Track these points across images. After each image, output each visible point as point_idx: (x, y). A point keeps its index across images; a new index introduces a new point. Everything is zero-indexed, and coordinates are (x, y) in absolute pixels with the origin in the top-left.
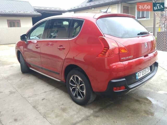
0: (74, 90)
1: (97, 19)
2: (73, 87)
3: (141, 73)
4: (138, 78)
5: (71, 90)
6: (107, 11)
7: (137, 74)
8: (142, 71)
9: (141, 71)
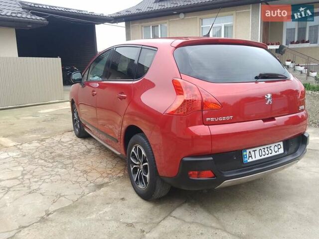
0: (135, 170)
1: (176, 48)
2: (135, 166)
3: (257, 152)
4: (249, 161)
5: (132, 169)
6: (209, 33)
7: (246, 153)
8: (261, 148)
9: (258, 149)
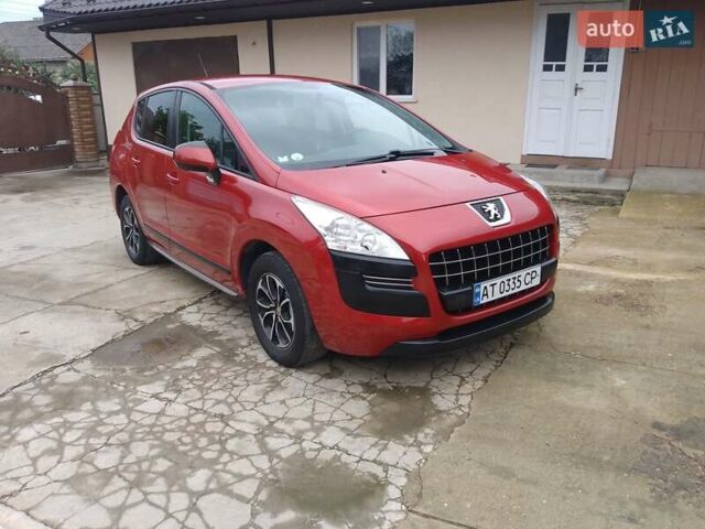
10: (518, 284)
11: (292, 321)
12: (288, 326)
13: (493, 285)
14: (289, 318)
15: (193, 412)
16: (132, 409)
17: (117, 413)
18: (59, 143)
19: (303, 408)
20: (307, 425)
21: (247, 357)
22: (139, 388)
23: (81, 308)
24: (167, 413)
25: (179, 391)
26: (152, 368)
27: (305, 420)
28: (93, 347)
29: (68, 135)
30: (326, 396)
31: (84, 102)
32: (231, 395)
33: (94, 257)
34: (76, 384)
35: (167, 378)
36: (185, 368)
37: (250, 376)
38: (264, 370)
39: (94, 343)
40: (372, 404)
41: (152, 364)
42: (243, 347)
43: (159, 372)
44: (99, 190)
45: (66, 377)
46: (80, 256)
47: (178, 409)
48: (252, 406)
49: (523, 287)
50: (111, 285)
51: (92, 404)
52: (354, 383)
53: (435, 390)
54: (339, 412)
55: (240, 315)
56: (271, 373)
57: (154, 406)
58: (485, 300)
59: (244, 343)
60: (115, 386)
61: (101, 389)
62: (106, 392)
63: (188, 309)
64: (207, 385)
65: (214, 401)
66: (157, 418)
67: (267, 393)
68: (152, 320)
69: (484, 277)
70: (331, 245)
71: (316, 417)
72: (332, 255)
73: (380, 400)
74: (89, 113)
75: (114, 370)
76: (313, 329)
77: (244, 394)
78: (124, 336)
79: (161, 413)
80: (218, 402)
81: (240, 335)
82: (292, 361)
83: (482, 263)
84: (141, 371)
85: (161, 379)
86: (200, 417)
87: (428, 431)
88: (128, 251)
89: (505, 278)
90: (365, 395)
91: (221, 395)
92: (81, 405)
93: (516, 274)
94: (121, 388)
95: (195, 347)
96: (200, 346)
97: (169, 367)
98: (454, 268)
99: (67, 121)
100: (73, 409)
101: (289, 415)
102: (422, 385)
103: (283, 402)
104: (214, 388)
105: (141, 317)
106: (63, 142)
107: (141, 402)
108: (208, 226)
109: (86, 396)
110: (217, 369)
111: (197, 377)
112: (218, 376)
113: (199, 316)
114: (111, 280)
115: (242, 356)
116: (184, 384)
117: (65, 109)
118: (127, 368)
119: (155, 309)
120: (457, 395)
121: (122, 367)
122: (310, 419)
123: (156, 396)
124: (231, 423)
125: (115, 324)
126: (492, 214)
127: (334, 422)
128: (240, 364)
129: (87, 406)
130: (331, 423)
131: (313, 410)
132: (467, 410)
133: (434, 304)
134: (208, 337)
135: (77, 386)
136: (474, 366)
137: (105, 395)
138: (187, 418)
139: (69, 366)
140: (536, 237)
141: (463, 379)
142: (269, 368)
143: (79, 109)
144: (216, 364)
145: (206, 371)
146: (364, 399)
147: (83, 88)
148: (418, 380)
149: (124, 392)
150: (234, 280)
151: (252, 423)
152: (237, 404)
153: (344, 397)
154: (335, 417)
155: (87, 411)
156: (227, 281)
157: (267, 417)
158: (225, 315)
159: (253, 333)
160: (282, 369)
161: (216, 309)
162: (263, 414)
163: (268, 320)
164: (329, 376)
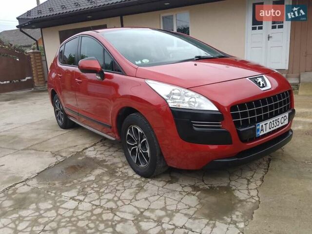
10: (278, 123)
11: (148, 151)
12: (146, 154)
13: (266, 124)
14: (146, 150)
15: (94, 207)
16: (59, 207)
17: (49, 210)
18: (27, 78)
19: (159, 202)
20: (163, 213)
21: (122, 173)
22: (63, 194)
23: (33, 151)
24: (80, 209)
25: (85, 195)
26: (70, 182)
27: (161, 209)
28: (38, 171)
29: (31, 74)
30: (171, 194)
31: (38, 59)
32: (115, 196)
33: (41, 126)
34: (27, 193)
35: (79, 187)
36: (88, 181)
37: (126, 184)
38: (133, 180)
39: (39, 170)
40: (199, 198)
41: (70, 180)
42: (120, 168)
43: (74, 184)
44: (45, 98)
45: (22, 189)
46: (34, 126)
47: (86, 206)
48: (129, 202)
49: (281, 125)
50: (49, 139)
51: (36, 205)
52: (186, 186)
53: (234, 188)
54: (180, 203)
55: (117, 151)
56: (137, 182)
57: (72, 204)
58: (262, 133)
59: (120, 165)
60: (49, 193)
61: (41, 195)
62: (44, 197)
63: (89, 149)
64: (102, 190)
65: (106, 200)
66: (74, 212)
67: (136, 194)
68: (70, 156)
69: (260, 120)
70: (171, 105)
71: (168, 208)
72: (171, 110)
73: (204, 195)
74: (40, 64)
75: (49, 184)
76: (161, 154)
77: (123, 195)
78: (55, 165)
79: (76, 209)
80: (109, 200)
81: (118, 162)
82: (148, 174)
83: (259, 111)
84: (64, 184)
85: (75, 188)
86: (98, 211)
87: (237, 213)
88: (58, 122)
89: (271, 120)
90: (194, 193)
91: (110, 196)
92: (29, 205)
93: (276, 118)
94: (53, 194)
95: (93, 169)
96: (96, 169)
97: (79, 181)
98: (244, 115)
99: (30, 68)
100: (25, 209)
101: (152, 207)
102: (226, 185)
103: (146, 199)
104: (106, 192)
105: (64, 154)
106: (29, 78)
107: (64, 202)
108: (98, 107)
109: (33, 199)
110: (107, 180)
111: (95, 186)
112: (107, 185)
113: (95, 152)
114: (50, 137)
115: (120, 173)
116: (89, 190)
117: (29, 62)
118: (56, 182)
119: (72, 150)
120: (248, 189)
121: (53, 182)
122: (164, 209)
123: (73, 198)
124: (118, 213)
125: (50, 159)
126: (261, 84)
127: (179, 210)
128: (119, 177)
129: (33, 206)
130: (178, 211)
131: (165, 203)
132: (257, 199)
133: (234, 136)
134: (100, 163)
135: (29, 194)
136: (253, 173)
137: (43, 199)
138: (91, 211)
139: (24, 183)
140: (280, 99)
141: (249, 180)
142: (136, 179)
143: (35, 63)
144: (106, 178)
145: (100, 182)
146: (194, 195)
147: (37, 53)
148: (223, 182)
149: (55, 197)
150: (113, 131)
151: (130, 213)
152: (120, 202)
153: (182, 194)
154: (179, 207)
155: (32, 209)
156: (109, 132)
157: (138, 209)
158: (109, 151)
159: (124, 159)
160: (143, 179)
161: (103, 148)
162: (135, 207)
163: (134, 152)
164: (170, 182)
